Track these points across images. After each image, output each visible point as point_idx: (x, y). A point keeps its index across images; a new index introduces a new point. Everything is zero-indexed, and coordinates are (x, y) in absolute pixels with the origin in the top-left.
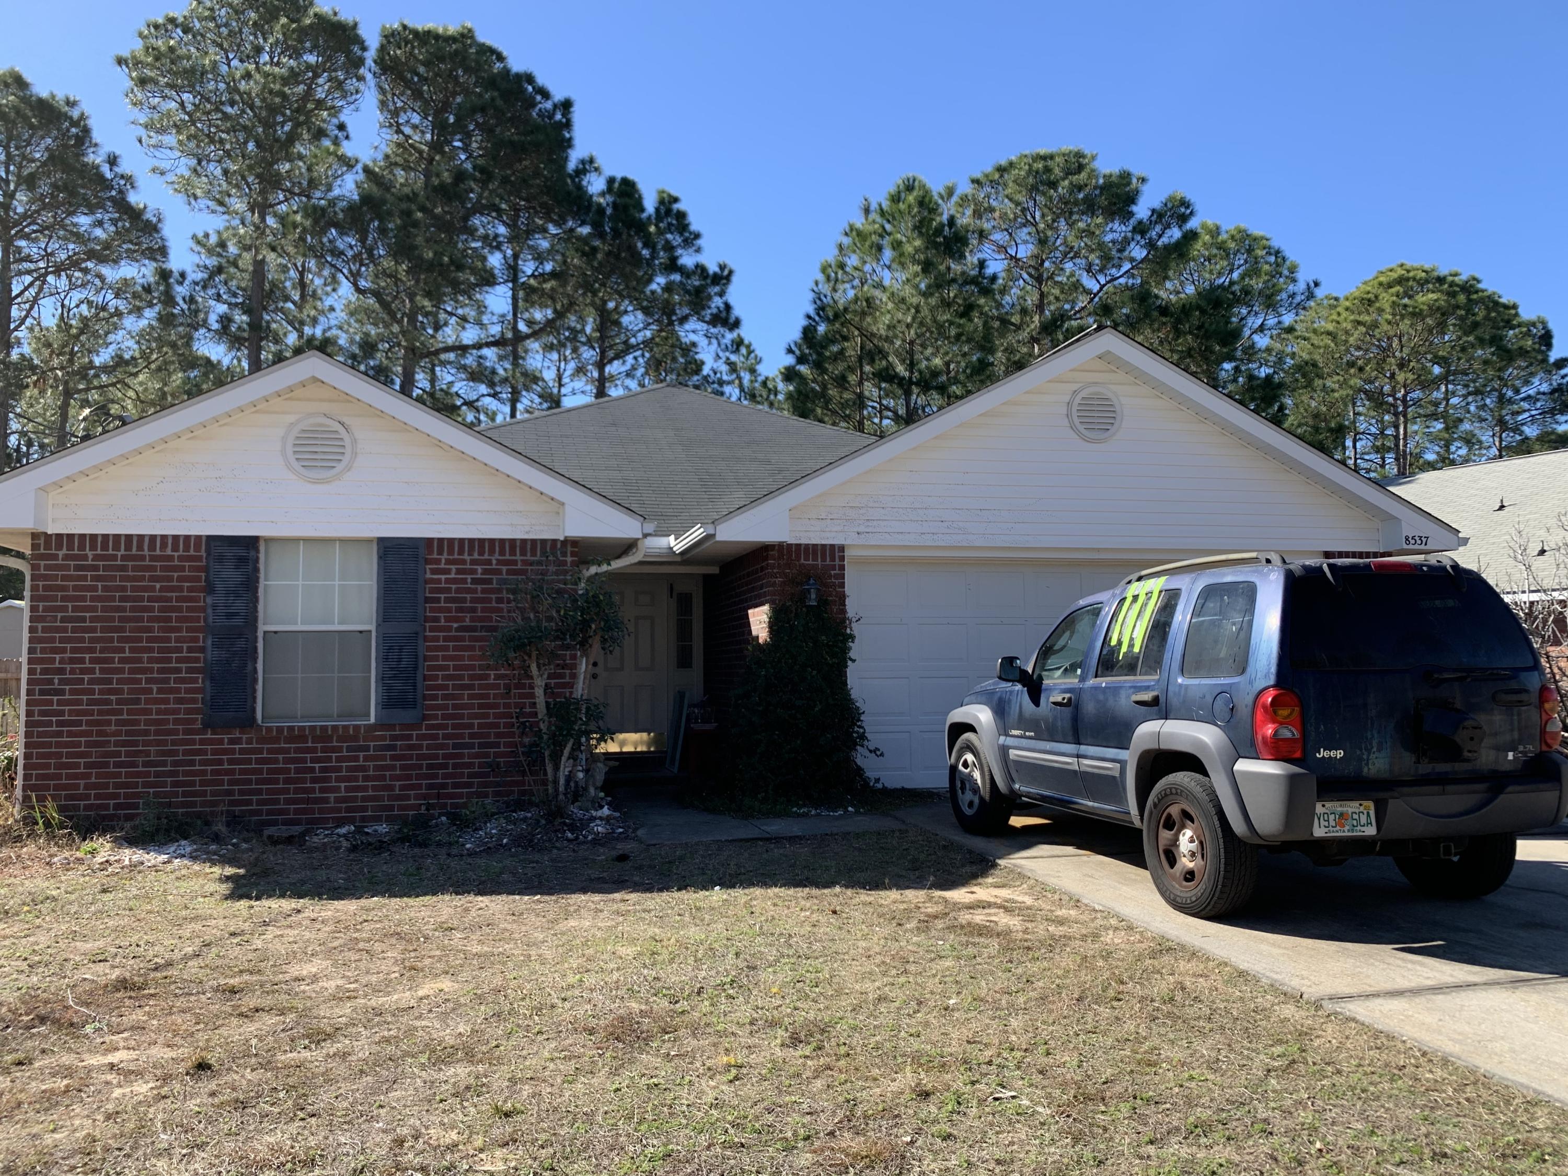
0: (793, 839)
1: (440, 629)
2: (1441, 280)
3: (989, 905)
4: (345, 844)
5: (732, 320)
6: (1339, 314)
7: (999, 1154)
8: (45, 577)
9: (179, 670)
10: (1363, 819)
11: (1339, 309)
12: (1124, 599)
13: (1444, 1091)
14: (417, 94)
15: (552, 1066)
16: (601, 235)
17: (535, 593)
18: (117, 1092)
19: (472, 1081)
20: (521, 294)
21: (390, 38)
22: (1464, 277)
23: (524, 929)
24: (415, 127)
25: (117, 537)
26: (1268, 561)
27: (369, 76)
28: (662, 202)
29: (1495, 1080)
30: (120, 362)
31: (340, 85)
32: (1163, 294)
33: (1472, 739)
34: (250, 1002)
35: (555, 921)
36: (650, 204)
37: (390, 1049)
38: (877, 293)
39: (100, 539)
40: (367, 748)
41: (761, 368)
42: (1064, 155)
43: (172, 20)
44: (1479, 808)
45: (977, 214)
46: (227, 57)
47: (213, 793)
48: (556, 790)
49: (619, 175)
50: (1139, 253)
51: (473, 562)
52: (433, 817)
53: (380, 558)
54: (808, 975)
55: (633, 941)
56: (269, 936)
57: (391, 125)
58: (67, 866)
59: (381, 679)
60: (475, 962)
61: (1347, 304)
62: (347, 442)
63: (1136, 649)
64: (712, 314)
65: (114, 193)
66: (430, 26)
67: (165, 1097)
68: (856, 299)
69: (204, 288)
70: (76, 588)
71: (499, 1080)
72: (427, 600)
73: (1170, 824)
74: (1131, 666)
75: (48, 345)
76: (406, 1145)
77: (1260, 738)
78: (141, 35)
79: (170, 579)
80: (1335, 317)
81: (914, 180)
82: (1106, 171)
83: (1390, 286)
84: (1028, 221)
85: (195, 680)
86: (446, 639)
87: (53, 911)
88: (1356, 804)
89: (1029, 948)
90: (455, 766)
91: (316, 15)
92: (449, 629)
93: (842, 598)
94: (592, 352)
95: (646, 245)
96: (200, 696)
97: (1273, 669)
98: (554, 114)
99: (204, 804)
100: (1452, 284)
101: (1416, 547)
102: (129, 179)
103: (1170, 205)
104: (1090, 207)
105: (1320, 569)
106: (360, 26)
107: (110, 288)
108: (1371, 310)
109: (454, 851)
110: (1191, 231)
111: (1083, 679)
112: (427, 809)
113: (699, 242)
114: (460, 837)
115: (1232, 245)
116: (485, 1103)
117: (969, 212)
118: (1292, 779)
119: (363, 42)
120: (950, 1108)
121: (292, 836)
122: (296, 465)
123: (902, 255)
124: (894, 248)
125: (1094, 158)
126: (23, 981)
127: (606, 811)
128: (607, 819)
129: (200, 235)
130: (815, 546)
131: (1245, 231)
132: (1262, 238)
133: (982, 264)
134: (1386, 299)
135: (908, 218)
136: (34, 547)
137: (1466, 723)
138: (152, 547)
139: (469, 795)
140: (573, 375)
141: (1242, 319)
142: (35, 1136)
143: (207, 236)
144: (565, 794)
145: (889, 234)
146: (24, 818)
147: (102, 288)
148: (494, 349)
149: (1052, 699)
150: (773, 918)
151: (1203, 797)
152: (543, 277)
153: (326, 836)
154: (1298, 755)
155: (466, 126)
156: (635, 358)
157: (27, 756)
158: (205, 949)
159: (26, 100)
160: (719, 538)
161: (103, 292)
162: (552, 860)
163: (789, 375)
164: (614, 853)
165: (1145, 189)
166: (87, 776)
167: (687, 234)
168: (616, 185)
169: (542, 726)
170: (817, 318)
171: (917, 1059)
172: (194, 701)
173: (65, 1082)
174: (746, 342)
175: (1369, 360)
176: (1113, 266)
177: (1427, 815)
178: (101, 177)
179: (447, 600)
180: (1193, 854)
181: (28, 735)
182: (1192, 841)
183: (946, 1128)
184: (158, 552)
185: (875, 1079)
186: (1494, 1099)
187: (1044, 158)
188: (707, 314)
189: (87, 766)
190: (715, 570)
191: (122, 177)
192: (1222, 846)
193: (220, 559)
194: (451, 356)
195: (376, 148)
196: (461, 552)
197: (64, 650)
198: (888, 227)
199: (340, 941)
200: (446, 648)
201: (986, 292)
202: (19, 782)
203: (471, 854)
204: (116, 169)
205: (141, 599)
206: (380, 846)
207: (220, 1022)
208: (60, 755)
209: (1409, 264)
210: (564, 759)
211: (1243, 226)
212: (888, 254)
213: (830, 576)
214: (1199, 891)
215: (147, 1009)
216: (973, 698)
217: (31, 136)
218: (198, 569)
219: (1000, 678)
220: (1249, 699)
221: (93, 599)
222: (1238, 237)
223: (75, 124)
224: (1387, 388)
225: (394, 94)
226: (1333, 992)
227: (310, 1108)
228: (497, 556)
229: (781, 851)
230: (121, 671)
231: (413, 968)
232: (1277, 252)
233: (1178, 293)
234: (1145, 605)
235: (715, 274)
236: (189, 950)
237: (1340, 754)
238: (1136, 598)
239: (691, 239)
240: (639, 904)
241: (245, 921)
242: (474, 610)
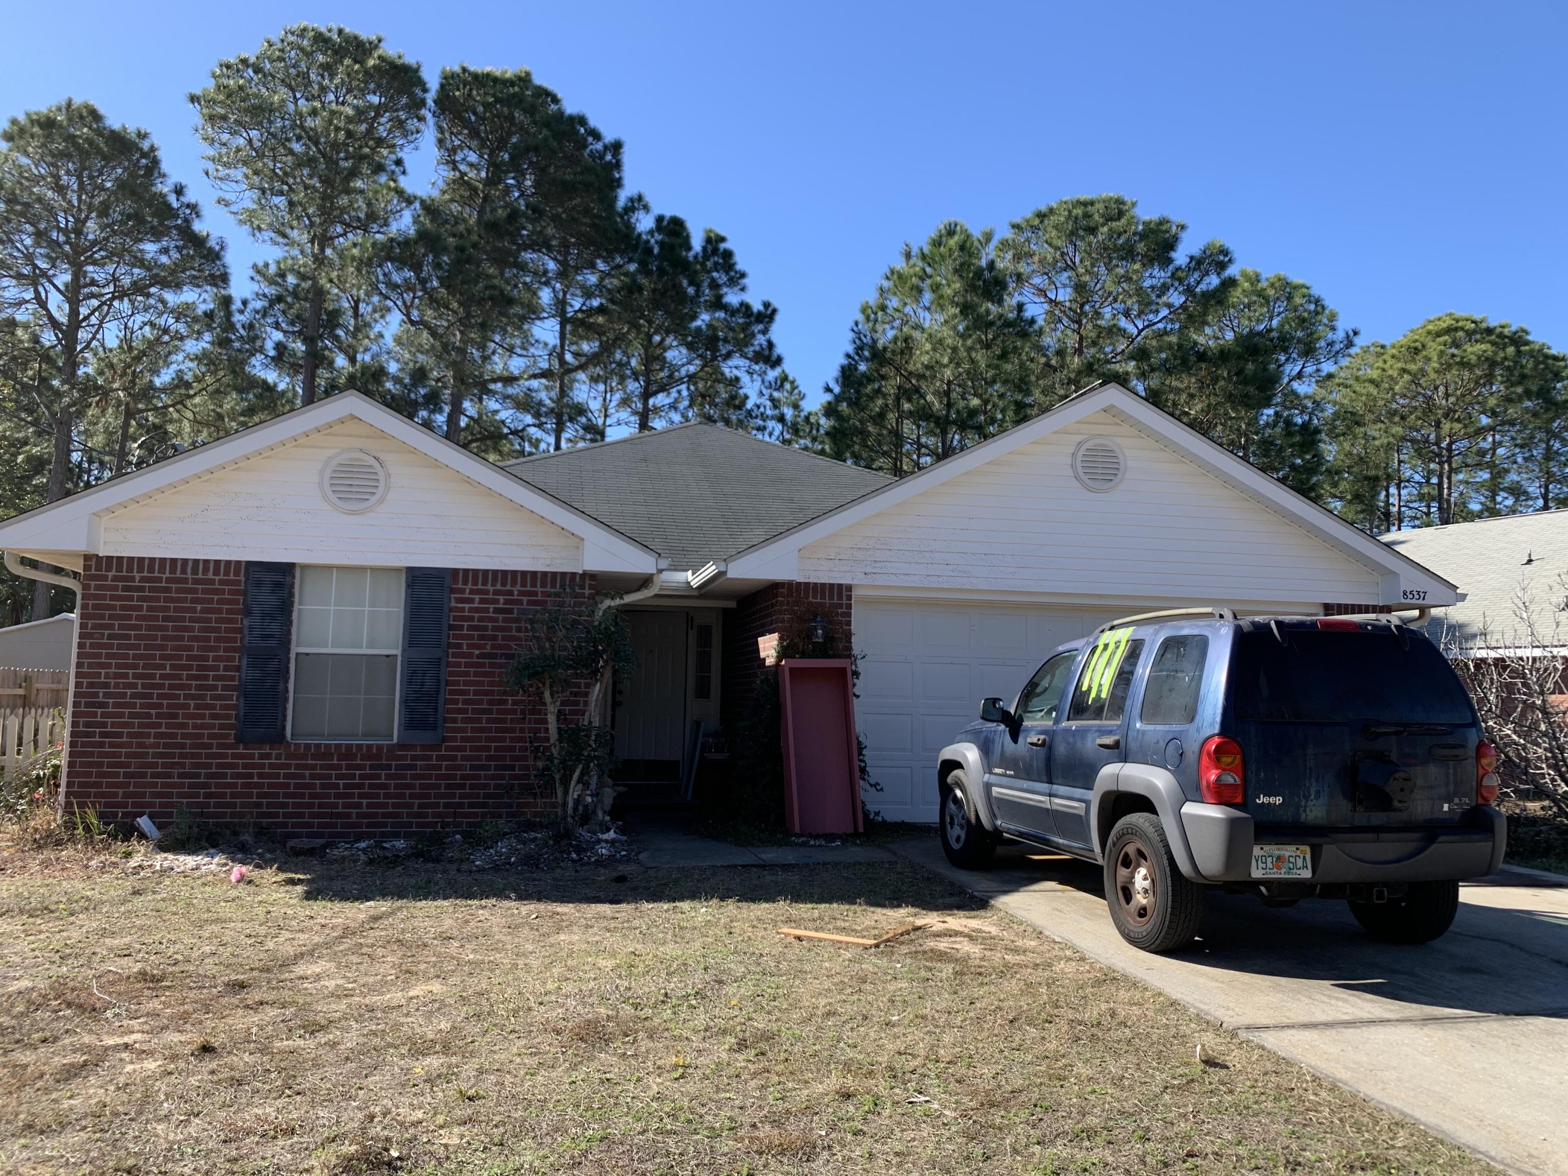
0: (786, 867)
1: (463, 655)
2: (1489, 331)
3: (957, 933)
4: (363, 857)
5: (774, 358)
6: (1385, 362)
7: (899, 1148)
8: (96, 597)
9: (215, 688)
10: (1300, 863)
11: (1385, 357)
12: (1096, 648)
13: (1320, 1112)
14: (474, 133)
15: (518, 1060)
16: (647, 273)
17: (551, 624)
18: (129, 1068)
19: (444, 1071)
20: (569, 327)
21: (449, 81)
22: (1513, 329)
23: (517, 940)
24: (471, 165)
25: (163, 561)
26: (1221, 616)
27: (429, 116)
28: (709, 240)
29: (1372, 1103)
30: (180, 382)
31: (401, 124)
32: (1201, 340)
33: (1402, 790)
34: (255, 996)
35: (548, 935)
36: (697, 243)
37: (376, 1041)
38: (917, 334)
39: (147, 562)
40: (389, 767)
41: (803, 404)
42: (1104, 201)
43: (244, 61)
44: (1410, 856)
45: (1018, 258)
46: (295, 97)
47: (243, 805)
48: (565, 812)
49: (668, 213)
50: (1176, 298)
51: (496, 592)
52: (447, 835)
53: (408, 586)
54: (769, 990)
55: (613, 955)
56: (281, 939)
57: (448, 162)
58: (102, 869)
59: (405, 702)
60: (466, 968)
61: (1394, 351)
62: (381, 476)
63: (1104, 695)
64: (754, 351)
65: (179, 222)
66: (488, 69)
67: (170, 1073)
68: (895, 339)
69: (264, 316)
70: (123, 608)
71: (469, 1069)
72: (451, 627)
73: (1127, 863)
74: (1098, 710)
75: (111, 366)
76: (376, 1120)
77: (1204, 783)
78: (214, 76)
79: (211, 601)
80: (1380, 364)
81: (956, 225)
82: (1147, 218)
83: (1438, 334)
84: (1068, 265)
85: (230, 698)
86: (468, 665)
87: (87, 909)
88: (1293, 848)
89: (980, 974)
90: (472, 787)
91: (379, 57)
92: (471, 655)
93: (848, 635)
94: (637, 385)
95: (691, 283)
96: (234, 713)
97: (1218, 719)
98: (604, 154)
99: (233, 815)
100: (1501, 336)
101: (1414, 601)
102: (193, 207)
103: (1208, 253)
104: (1128, 253)
105: (1267, 626)
106: (422, 69)
107: (171, 312)
108: (1417, 358)
109: (464, 867)
110: (1230, 278)
111: (1057, 721)
112: (442, 827)
113: (745, 281)
114: (471, 854)
115: (1271, 292)
116: (452, 1089)
117: (1009, 256)
118: (1232, 823)
119: (425, 84)
120: (866, 1108)
121: (313, 849)
122: (333, 497)
123: (941, 297)
124: (933, 291)
125: (1134, 204)
126: (54, 971)
127: (611, 835)
128: (612, 842)
129: (261, 264)
130: (823, 585)
131: (1284, 279)
132: (1303, 286)
133: (1020, 307)
134: (1434, 348)
135: (949, 262)
136: (87, 568)
137: (1397, 775)
138: (195, 571)
139: (484, 815)
140: (618, 405)
141: (1280, 366)
142: (55, 1101)
143: (267, 265)
144: (573, 817)
145: (930, 277)
146: (65, 822)
147: (163, 313)
148: (544, 381)
149: (1029, 740)
150: (749, 938)
151: (1155, 837)
152: (591, 312)
153: (346, 849)
154: (1239, 800)
155: (520, 165)
156: (679, 392)
157: (71, 765)
158: (221, 948)
159: (99, 132)
160: (730, 575)
161: (165, 316)
162: (555, 879)
163: (830, 410)
164: (615, 874)
165: (1185, 236)
166: (126, 785)
167: (733, 274)
168: (665, 223)
169: (553, 750)
170: (857, 358)
171: (847, 1066)
172: (228, 717)
173: (84, 1058)
174: (791, 378)
175: (1415, 408)
176: (1151, 312)
177: (1361, 861)
178: (169, 206)
179: (470, 628)
180: (1146, 891)
181: (72, 744)
182: (1145, 879)
183: (858, 1125)
184: (200, 576)
185: (807, 1082)
186: (1366, 1120)
187: (1085, 204)
188: (750, 351)
189: (126, 775)
190: (732, 604)
191: (188, 206)
192: (1169, 883)
193: (258, 584)
194: (499, 386)
195: (433, 184)
196: (485, 583)
197: (108, 666)
198: (929, 270)
199: (346, 946)
200: (467, 674)
201: (1024, 335)
202: (62, 790)
203: (481, 870)
204: (182, 199)
205: (183, 619)
206: (395, 860)
207: (228, 1012)
208: (100, 765)
209: (1459, 314)
210: (573, 783)
211: (1282, 274)
212: (928, 297)
213: (837, 614)
214: (1148, 927)
215: (163, 999)
216: (963, 736)
217: (103, 167)
218: (236, 592)
219: (983, 718)
220: (1196, 747)
221: (138, 618)
222: (1277, 284)
223: (144, 155)
224: (1432, 437)
225: (452, 133)
226: (1251, 1022)
227: (297, 1088)
228: (518, 587)
229: (773, 878)
230: (161, 686)
231: (408, 972)
232: (1317, 301)
233: (1218, 338)
234: (1114, 653)
235: (759, 313)
236: (207, 949)
237: (1278, 800)
238: (1106, 646)
239: (737, 278)
240: (628, 921)
241: (261, 925)
242: (494, 638)
